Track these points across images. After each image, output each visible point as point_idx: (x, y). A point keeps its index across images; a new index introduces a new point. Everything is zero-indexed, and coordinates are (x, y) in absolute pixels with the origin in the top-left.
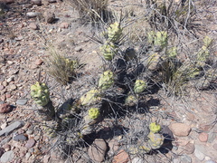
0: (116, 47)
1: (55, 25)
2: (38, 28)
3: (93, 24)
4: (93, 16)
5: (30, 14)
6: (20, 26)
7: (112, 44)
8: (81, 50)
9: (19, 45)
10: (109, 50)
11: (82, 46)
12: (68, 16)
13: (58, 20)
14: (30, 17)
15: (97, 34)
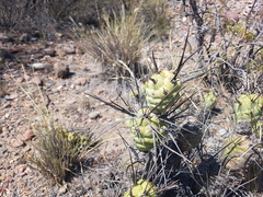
0: (162, 124)
1: (67, 81)
2: (42, 84)
3: (120, 81)
4: (121, 69)
5: (37, 65)
6: (19, 80)
7: (154, 117)
8: (98, 116)
9: (9, 106)
10: (146, 130)
11: (102, 111)
12: (86, 70)
13: (73, 74)
14: (36, 70)
15: (125, 94)
